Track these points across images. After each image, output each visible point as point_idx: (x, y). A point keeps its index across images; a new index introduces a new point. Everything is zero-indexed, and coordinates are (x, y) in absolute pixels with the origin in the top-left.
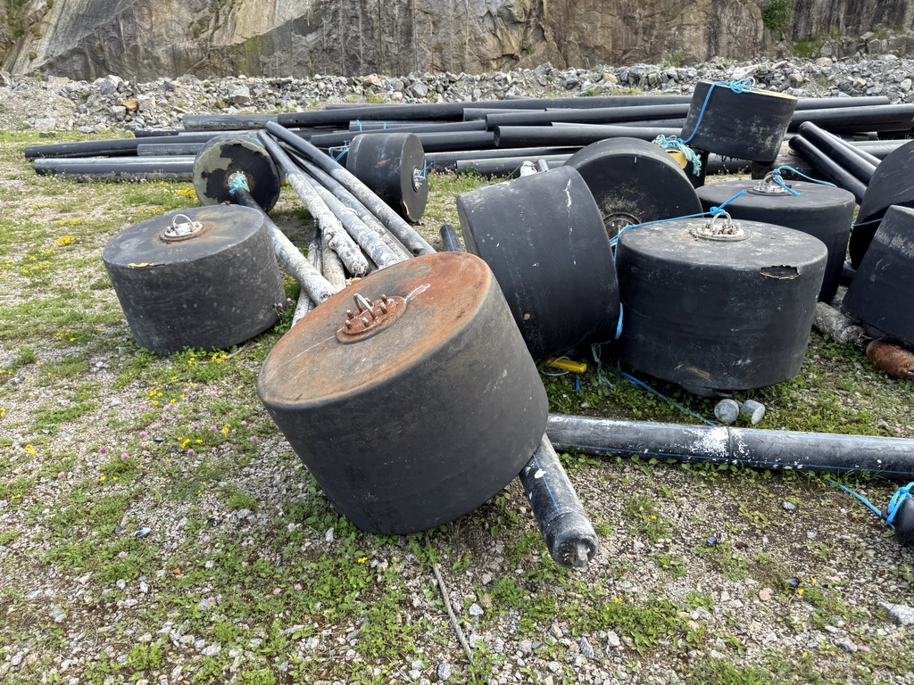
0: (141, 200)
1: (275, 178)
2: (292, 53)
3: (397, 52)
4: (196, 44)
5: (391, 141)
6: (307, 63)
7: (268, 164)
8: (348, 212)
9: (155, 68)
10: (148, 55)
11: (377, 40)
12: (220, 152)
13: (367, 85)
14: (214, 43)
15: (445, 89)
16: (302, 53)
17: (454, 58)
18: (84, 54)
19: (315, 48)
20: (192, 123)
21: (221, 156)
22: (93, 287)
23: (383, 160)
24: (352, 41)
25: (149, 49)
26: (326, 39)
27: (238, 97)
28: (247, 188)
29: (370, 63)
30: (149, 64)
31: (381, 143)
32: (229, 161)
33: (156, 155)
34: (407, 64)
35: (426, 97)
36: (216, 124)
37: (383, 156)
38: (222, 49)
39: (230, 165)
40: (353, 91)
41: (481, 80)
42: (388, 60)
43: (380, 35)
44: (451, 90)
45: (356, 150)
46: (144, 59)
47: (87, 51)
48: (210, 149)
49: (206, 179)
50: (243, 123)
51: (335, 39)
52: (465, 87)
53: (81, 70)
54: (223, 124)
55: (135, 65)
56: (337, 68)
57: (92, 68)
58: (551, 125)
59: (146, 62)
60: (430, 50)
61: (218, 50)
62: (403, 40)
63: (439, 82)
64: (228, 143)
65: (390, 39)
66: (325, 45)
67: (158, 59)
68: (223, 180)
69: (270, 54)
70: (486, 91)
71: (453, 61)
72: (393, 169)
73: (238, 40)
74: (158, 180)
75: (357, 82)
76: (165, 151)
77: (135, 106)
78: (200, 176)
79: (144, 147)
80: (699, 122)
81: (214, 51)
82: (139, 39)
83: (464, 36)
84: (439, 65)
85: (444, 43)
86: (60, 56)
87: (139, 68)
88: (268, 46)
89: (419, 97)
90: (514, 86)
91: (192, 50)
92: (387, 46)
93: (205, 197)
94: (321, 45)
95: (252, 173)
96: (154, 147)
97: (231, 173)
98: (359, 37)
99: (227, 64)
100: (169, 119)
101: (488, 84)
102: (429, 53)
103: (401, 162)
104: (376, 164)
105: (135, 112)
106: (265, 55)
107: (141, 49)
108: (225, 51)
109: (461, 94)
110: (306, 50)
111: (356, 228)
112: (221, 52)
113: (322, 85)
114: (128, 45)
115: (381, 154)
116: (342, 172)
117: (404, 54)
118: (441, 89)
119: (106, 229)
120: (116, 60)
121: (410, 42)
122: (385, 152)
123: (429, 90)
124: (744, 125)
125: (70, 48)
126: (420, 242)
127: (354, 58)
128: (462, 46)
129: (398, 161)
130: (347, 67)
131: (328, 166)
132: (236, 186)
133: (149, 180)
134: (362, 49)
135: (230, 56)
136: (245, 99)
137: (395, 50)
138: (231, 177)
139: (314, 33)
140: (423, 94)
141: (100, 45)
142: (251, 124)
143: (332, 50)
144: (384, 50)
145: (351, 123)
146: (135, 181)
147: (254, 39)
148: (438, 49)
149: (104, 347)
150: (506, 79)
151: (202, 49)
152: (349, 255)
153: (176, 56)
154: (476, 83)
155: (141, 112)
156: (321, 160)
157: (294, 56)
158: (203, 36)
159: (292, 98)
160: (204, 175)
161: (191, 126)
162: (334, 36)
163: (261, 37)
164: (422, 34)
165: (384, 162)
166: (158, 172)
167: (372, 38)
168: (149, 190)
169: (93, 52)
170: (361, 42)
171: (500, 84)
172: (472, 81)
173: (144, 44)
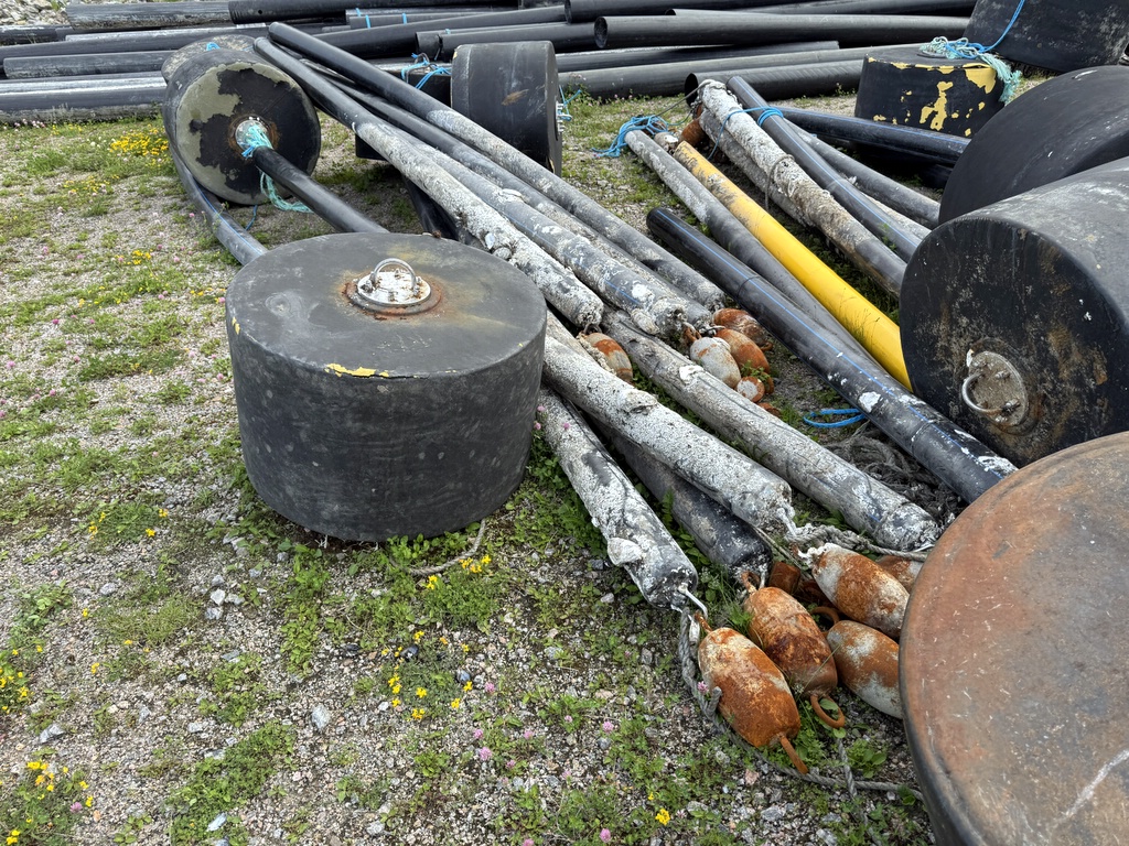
0: (52, 164)
1: (313, 125)
5: (523, 55)
7: (300, 101)
8: (511, 199)
12: (219, 84)
20: (84, 18)
21: (221, 92)
22: (86, 376)
23: (515, 90)
28: (270, 146)
31: (507, 62)
32: (234, 100)
33: (38, 76)
36: (124, 18)
37: (514, 84)
39: (237, 107)
45: (466, 75)
48: (200, 80)
49: (198, 134)
50: (168, 15)
54: (135, 18)
58: (674, 14)
64: (230, 67)
68: (227, 132)
72: (533, 106)
74: (60, 123)
76: (52, 68)
78: (187, 129)
79: (15, 64)
80: (1015, 17)
93: (198, 164)
95: (274, 120)
96: (33, 62)
97: (239, 122)
100: (22, 9)
103: (546, 93)
104: (503, 99)
111: (546, 230)
115: (510, 81)
116: (447, 116)
119: (23, 228)
122: (519, 78)
124: (1090, 22)
126: (652, 247)
129: (542, 92)
131: (419, 105)
132: (254, 144)
133: (47, 123)
138: (240, 128)
142: (181, 18)
145: (348, 13)
146: (22, 124)
149: (198, 542)
152: (566, 291)
156: (400, 94)
160: (193, 127)
161: (82, 23)
165: (517, 94)
166: (57, 107)
168: (56, 142)
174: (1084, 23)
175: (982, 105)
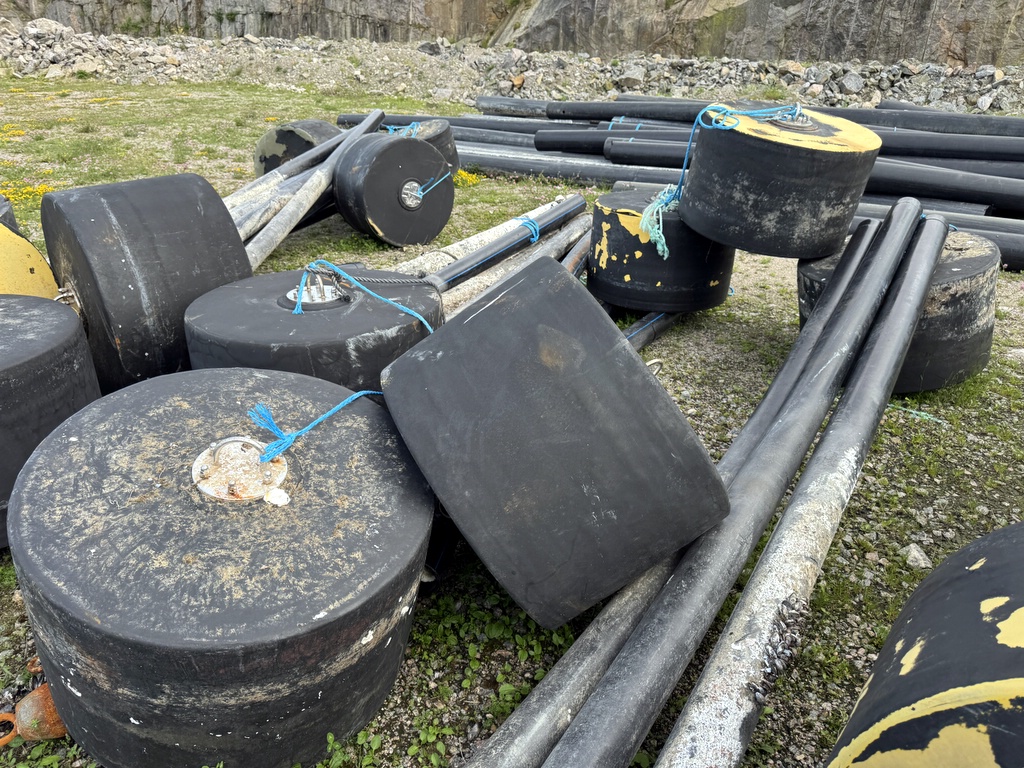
2: (765, 30)
3: (900, 31)
4: (664, 17)
6: (779, 42)
9: (617, 43)
10: (615, 28)
11: (878, 16)
12: (276, 137)
13: (783, 73)
14: (682, 16)
15: (892, 84)
16: (777, 29)
17: (984, 42)
18: (557, 25)
19: (793, 24)
20: (484, 104)
21: (277, 142)
23: (357, 165)
24: (843, 16)
25: (617, 22)
26: (810, 12)
27: (627, 79)
29: (859, 45)
30: (612, 38)
31: (365, 147)
32: (283, 148)
34: (912, 48)
35: (858, 94)
38: (688, 23)
39: (285, 152)
40: (760, 80)
41: (952, 75)
42: (885, 42)
43: (883, 9)
44: (900, 87)
46: (609, 32)
47: (561, 23)
48: (268, 133)
49: (264, 163)
51: (822, 13)
52: (923, 85)
53: (551, 42)
55: (600, 38)
56: (814, 49)
57: (561, 40)
59: (610, 35)
60: (950, 30)
61: (684, 24)
62: (915, 15)
63: (884, 75)
64: (284, 128)
65: (897, 15)
66: (807, 21)
67: (622, 32)
69: (738, 30)
70: (952, 91)
71: (982, 46)
73: (708, 13)
75: (770, 69)
77: (520, 82)
81: (679, 25)
82: (609, 11)
83: (1011, 11)
84: (958, 50)
85: (975, 21)
86: (538, 27)
87: (602, 42)
88: (739, 20)
89: (848, 92)
90: (1001, 87)
91: (658, 23)
92: (888, 24)
94: (803, 20)
97: (286, 161)
98: (853, 11)
99: (689, 40)
101: (961, 83)
102: (948, 34)
105: (519, 88)
106: (733, 31)
107: (609, 21)
108: (691, 25)
109: (911, 94)
110: (781, 26)
112: (686, 26)
113: (725, 70)
114: (598, 16)
117: (910, 35)
118: (886, 84)
120: (584, 32)
121: (924, 17)
123: (866, 85)
125: (547, 19)
127: (839, 37)
128: (1002, 26)
130: (827, 49)
134: (853, 26)
135: (695, 31)
136: (636, 82)
137: (898, 29)
139: (799, 5)
140: (854, 89)
141: (574, 16)
143: (814, 26)
144: (883, 27)
147: (726, 11)
148: (964, 28)
150: (992, 76)
151: (669, 22)
153: (641, 30)
154: (943, 79)
155: (524, 89)
157: (766, 33)
158: (673, 8)
159: (686, 84)
160: (262, 159)
162: (821, 9)
163: (734, 9)
164: (945, 7)
167: (871, 11)
169: (566, 24)
170: (854, 18)
171: (980, 84)
172: (938, 75)
173: (614, 16)
174: (718, 187)
175: (638, 254)
